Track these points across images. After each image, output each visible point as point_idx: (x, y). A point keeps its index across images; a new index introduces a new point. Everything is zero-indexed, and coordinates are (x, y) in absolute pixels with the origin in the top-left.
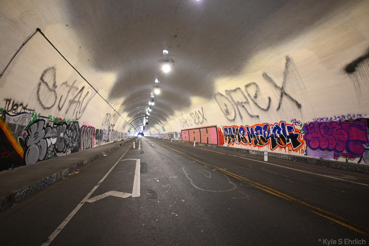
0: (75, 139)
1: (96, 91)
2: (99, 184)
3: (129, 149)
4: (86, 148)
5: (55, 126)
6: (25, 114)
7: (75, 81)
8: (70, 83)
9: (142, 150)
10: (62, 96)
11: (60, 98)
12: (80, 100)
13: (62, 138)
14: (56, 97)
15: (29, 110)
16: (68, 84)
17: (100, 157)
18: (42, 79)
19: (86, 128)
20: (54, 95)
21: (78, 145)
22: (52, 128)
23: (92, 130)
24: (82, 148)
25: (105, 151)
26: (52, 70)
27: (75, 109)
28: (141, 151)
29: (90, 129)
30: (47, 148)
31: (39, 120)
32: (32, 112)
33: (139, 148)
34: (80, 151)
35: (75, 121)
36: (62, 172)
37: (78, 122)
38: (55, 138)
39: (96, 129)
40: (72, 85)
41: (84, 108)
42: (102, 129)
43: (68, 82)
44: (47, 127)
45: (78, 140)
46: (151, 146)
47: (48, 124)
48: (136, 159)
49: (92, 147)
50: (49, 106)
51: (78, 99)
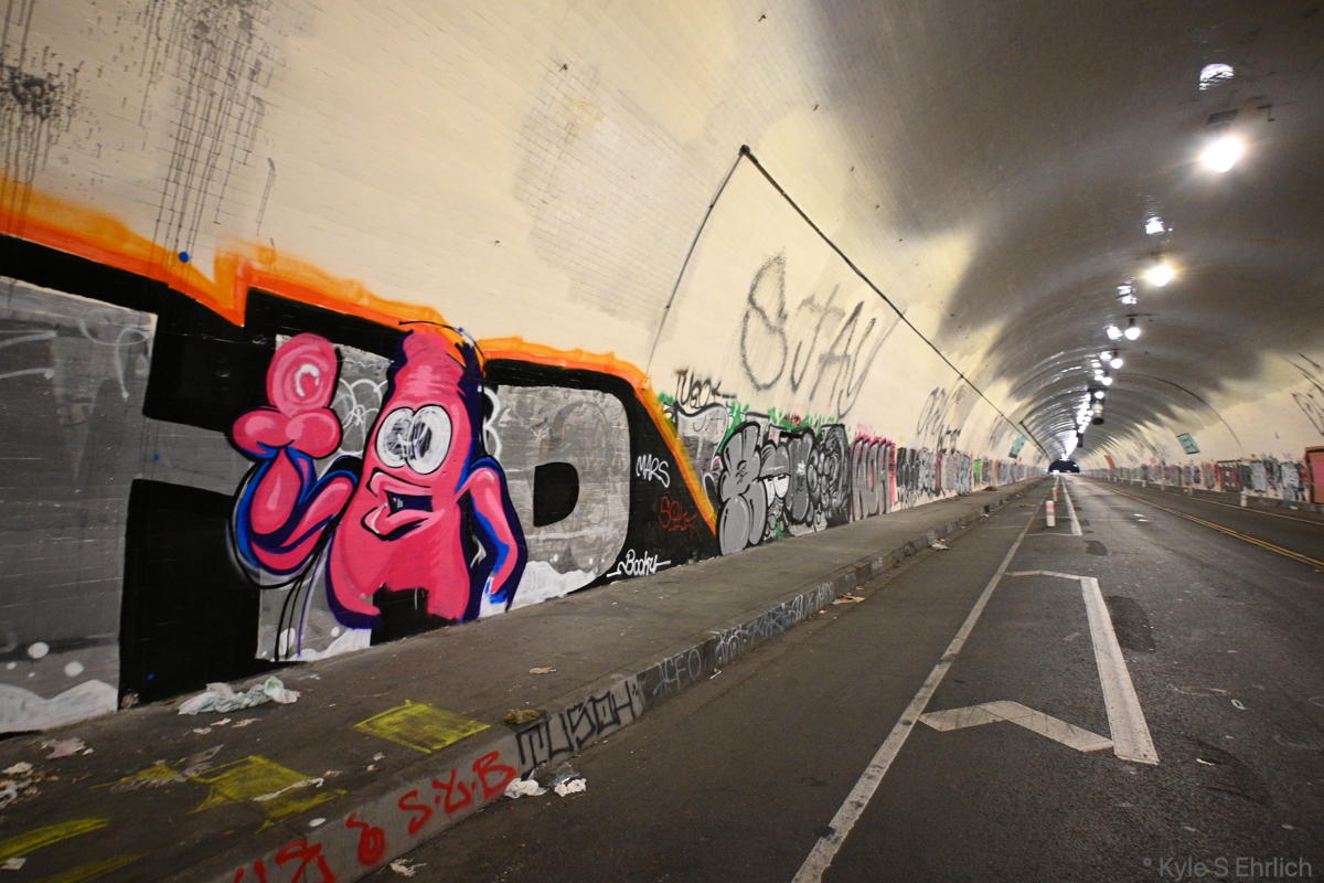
0: (837, 481)
1: (898, 312)
2: (948, 660)
3: (1026, 530)
4: (870, 515)
5: (784, 440)
6: (715, 409)
7: (837, 287)
8: (821, 300)
9: (1094, 537)
10: (801, 343)
11: (794, 352)
12: (849, 352)
13: (803, 479)
14: (786, 348)
15: (726, 396)
16: (815, 302)
17: (921, 549)
18: (751, 300)
19: (867, 445)
20: (779, 344)
21: (845, 502)
22: (776, 449)
23: (885, 451)
24: (857, 511)
25: (936, 531)
26: (776, 266)
27: (835, 383)
28: (1086, 542)
29: (880, 446)
30: (768, 508)
31: (746, 424)
32: (730, 401)
33: (1077, 529)
34: (851, 521)
35: (835, 422)
36: (816, 593)
37: (843, 426)
38: (784, 477)
39: (898, 446)
40: (828, 304)
41: (861, 377)
42: (918, 448)
43: (816, 298)
44: (765, 444)
45: (845, 487)
46: (1134, 521)
47: (768, 433)
48: (1076, 578)
49: (888, 512)
50: (768, 381)
51: (844, 348)
